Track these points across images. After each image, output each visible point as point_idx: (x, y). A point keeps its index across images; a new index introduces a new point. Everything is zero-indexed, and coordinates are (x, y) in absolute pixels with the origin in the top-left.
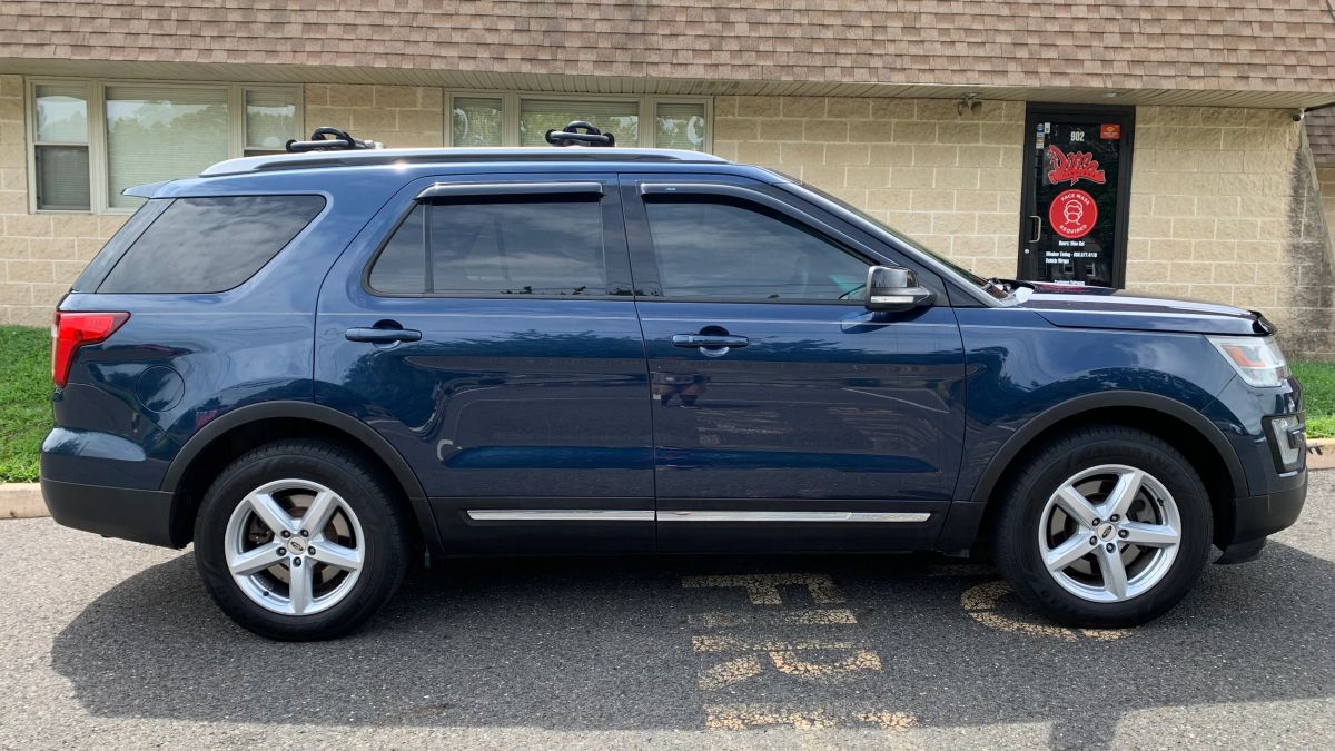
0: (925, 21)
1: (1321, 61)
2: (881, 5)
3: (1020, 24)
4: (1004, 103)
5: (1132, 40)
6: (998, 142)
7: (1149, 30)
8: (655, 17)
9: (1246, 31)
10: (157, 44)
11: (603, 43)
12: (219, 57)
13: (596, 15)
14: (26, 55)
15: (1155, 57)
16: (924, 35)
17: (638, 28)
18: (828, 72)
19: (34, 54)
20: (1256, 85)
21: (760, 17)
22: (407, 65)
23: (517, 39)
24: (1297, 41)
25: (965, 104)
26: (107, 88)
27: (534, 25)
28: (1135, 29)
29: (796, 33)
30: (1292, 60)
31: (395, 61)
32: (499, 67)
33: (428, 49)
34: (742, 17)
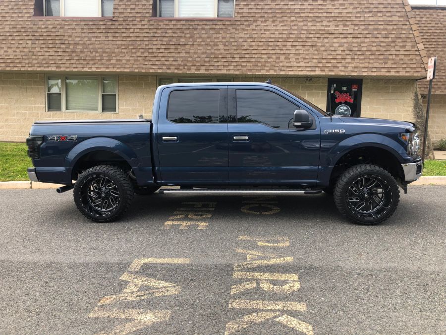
0: (291, 56)
1: (414, 66)
2: (279, 51)
3: (320, 56)
4: (321, 79)
5: (354, 61)
6: (319, 90)
7: (360, 57)
8: (212, 56)
9: (391, 57)
10: (78, 66)
11: (198, 64)
12: (94, 69)
13: (196, 56)
14: (45, 70)
15: (361, 65)
16: (291, 60)
17: (207, 59)
18: (262, 71)
19: (47, 69)
20: (393, 74)
21: (243, 56)
22: (143, 71)
23: (174, 63)
24: (407, 60)
25: (307, 79)
26: (66, 77)
27: (179, 59)
28: (356, 57)
29: (253, 60)
30: (405, 66)
31: (141, 70)
32: (169, 71)
33: (149, 66)
34: (237, 56)
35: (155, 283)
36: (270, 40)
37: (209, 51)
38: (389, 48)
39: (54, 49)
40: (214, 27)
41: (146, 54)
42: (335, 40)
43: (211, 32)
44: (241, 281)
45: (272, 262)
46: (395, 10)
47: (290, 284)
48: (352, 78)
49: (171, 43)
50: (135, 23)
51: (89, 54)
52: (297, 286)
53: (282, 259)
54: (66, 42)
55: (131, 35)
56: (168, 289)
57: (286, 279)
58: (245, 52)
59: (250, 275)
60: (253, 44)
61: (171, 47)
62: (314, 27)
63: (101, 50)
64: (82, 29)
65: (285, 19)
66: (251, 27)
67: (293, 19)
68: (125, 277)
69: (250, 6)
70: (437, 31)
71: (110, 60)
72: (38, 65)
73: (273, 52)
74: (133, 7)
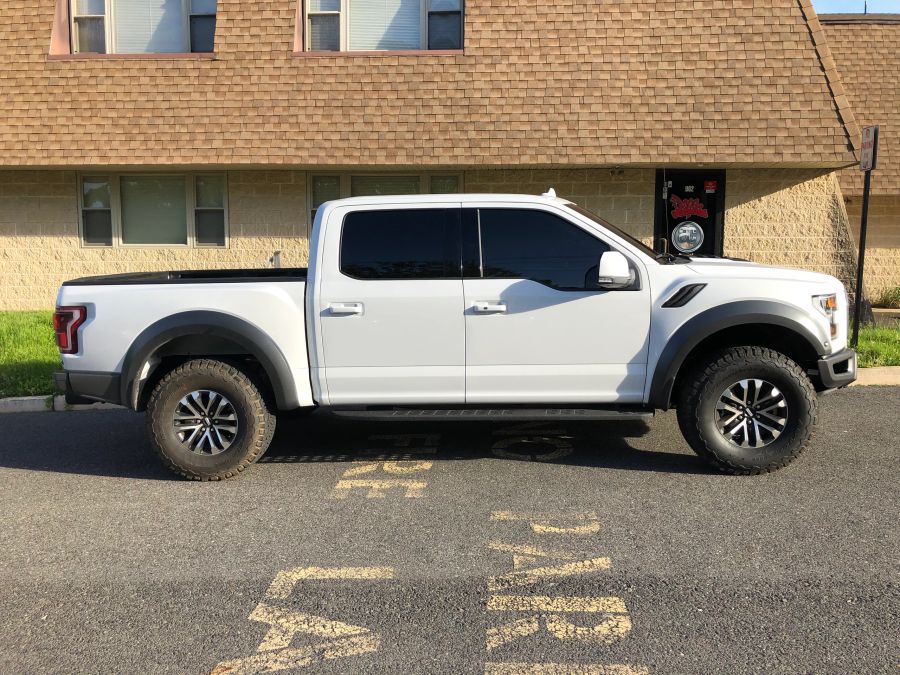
0: (582, 125)
1: (831, 142)
2: (555, 117)
3: (641, 125)
4: (642, 171)
5: (709, 133)
6: (639, 194)
7: (720, 126)
8: (420, 129)
9: (782, 125)
10: (144, 154)
11: (391, 146)
12: (178, 161)
13: (387, 129)
14: (76, 163)
15: (723, 142)
16: (580, 134)
18: (522, 158)
19: (80, 162)
20: (787, 158)
21: (482, 127)
22: (280, 162)
23: (341, 144)
24: (815, 129)
25: (613, 172)
27: (351, 137)
28: (711, 126)
29: (502, 135)
30: (811, 142)
31: (273, 161)
32: (331, 162)
33: (291, 152)
34: (471, 127)
35: (324, 626)
36: (538, 94)
37: (412, 119)
38: (777, 106)
39: (95, 120)
40: (422, 69)
41: (285, 127)
42: (669, 92)
43: (416, 79)
44: (507, 617)
45: (567, 570)
46: (787, 29)
47: (610, 622)
48: (706, 167)
49: (335, 104)
50: (260, 63)
51: (166, 129)
52: (625, 625)
53: (587, 563)
54: (119, 106)
55: (254, 89)
56: (353, 640)
57: (600, 609)
58: (487, 119)
59: (523, 603)
60: (503, 102)
61: (335, 112)
62: (624, 67)
63: (190, 120)
64: (152, 77)
65: (566, 50)
66: (499, 68)
67: (583, 50)
68: (259, 614)
69: (495, 27)
70: (870, 68)
71: (210, 141)
72: (61, 154)
73: (544, 118)
74: (255, 31)
